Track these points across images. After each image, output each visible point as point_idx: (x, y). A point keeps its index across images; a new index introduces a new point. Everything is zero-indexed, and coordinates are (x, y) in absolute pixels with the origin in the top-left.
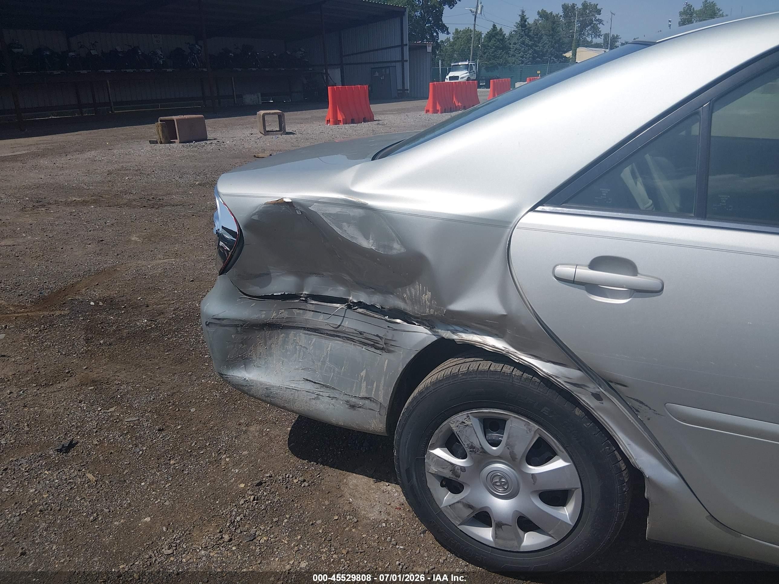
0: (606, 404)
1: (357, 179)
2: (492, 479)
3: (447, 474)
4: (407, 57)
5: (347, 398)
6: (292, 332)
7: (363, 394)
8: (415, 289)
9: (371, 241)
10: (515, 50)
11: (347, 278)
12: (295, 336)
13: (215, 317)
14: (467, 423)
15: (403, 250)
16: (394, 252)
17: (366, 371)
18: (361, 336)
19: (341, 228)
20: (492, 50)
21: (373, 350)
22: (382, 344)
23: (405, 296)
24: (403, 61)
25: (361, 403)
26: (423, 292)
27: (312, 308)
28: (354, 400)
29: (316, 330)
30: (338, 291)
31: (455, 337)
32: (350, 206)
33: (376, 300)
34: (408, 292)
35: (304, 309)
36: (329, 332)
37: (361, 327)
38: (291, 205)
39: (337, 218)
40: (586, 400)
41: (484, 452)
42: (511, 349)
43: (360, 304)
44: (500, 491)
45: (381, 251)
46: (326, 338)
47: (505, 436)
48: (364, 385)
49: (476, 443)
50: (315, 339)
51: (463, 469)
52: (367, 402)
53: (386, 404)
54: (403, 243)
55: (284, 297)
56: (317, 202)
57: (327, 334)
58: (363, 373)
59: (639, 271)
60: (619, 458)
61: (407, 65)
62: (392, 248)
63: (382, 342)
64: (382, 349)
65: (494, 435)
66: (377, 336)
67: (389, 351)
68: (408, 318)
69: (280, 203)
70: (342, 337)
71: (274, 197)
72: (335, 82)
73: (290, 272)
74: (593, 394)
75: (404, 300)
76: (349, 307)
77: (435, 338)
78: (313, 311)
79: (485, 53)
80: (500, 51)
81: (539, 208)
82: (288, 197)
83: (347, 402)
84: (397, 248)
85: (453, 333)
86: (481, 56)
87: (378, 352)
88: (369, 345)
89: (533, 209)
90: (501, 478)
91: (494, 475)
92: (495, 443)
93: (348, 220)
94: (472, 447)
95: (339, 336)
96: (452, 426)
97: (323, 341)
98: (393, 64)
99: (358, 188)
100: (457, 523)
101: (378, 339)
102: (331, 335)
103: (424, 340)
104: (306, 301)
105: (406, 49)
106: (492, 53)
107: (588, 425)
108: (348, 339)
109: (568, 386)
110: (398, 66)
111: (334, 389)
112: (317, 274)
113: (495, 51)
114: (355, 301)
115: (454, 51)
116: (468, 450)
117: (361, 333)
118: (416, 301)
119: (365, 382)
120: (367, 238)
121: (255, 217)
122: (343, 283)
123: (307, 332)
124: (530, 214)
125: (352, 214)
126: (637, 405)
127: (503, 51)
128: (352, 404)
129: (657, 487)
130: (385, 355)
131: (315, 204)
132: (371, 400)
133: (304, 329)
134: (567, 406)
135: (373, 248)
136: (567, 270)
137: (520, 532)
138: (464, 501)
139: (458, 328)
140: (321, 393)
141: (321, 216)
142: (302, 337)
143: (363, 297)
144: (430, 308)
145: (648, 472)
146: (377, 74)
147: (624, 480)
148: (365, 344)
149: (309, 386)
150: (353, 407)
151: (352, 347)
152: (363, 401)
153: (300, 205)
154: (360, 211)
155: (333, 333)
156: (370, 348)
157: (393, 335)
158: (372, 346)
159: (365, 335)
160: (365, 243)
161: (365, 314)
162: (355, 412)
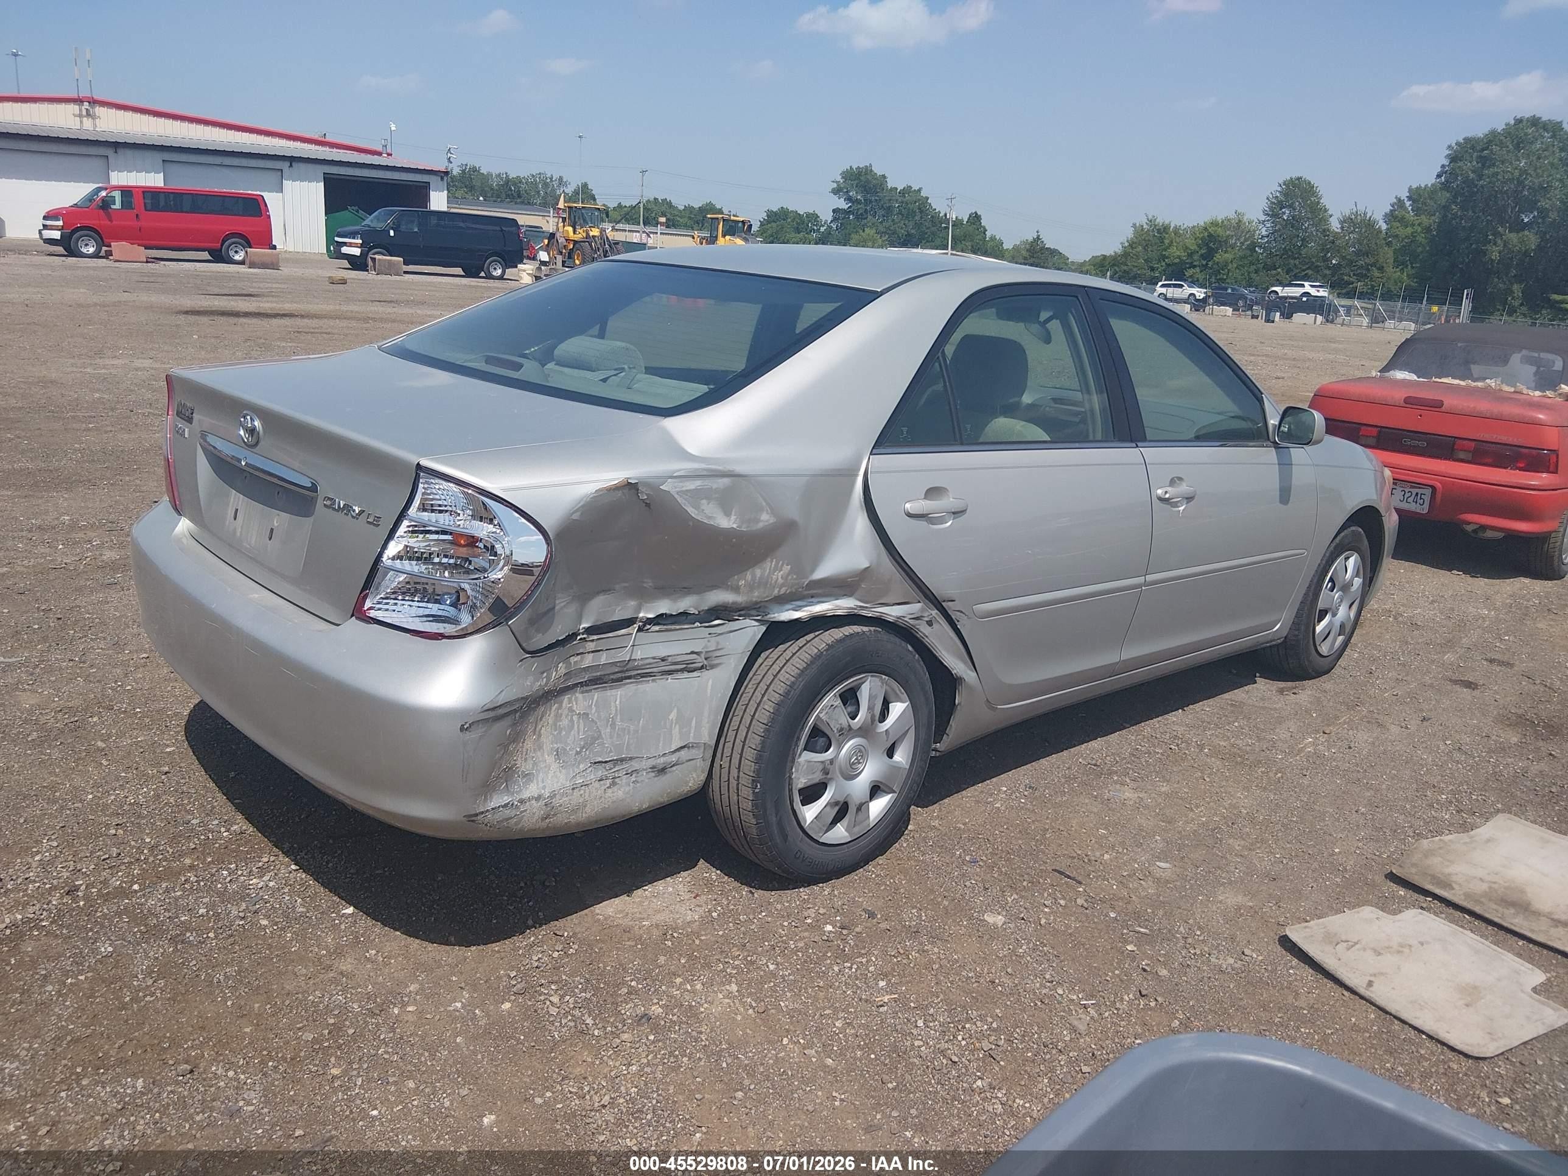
0: (935, 627)
2: (850, 759)
5: (651, 762)
6: (567, 697)
7: (676, 744)
8: (764, 568)
9: (733, 517)
11: (649, 585)
12: (570, 701)
13: (485, 708)
14: (835, 704)
15: (772, 520)
16: (761, 525)
17: (678, 710)
18: (663, 663)
19: (697, 507)
21: (686, 675)
22: (700, 660)
23: (741, 583)
25: (674, 758)
26: (777, 569)
27: (593, 647)
28: (662, 760)
29: (598, 681)
30: (629, 609)
31: (797, 614)
32: (715, 476)
33: (687, 604)
34: (749, 576)
35: (582, 653)
36: (615, 677)
37: (663, 651)
38: (632, 487)
39: (695, 495)
43: (660, 619)
44: (857, 769)
45: (744, 529)
46: (612, 688)
47: (864, 704)
48: (676, 729)
49: (845, 724)
50: (597, 694)
52: (683, 752)
53: (711, 741)
54: (774, 511)
55: (567, 641)
56: (671, 477)
57: (614, 681)
58: (673, 715)
62: (758, 521)
64: (702, 668)
65: (850, 708)
66: (692, 653)
67: (713, 667)
69: (620, 488)
70: (634, 677)
71: (614, 480)
73: (575, 597)
74: (927, 622)
75: (738, 590)
76: (641, 629)
77: (765, 629)
78: (593, 652)
82: (634, 475)
83: (653, 767)
84: (766, 518)
87: (695, 674)
88: (677, 671)
92: (853, 716)
93: (708, 495)
95: (629, 677)
96: (821, 715)
97: (609, 693)
100: (819, 836)
101: (695, 656)
102: (619, 680)
104: (584, 639)
108: (644, 675)
109: (911, 622)
111: (631, 759)
112: (606, 591)
114: (652, 616)
117: (663, 660)
118: (756, 584)
119: (677, 726)
120: (728, 514)
121: (576, 516)
123: (585, 688)
125: (715, 486)
128: (661, 767)
130: (706, 674)
131: (669, 480)
132: (689, 747)
133: (583, 684)
135: (735, 526)
138: (832, 801)
139: (799, 603)
140: (618, 774)
141: (676, 496)
142: (580, 700)
143: (664, 607)
144: (781, 586)
148: (670, 672)
149: (599, 771)
150: (662, 771)
151: (651, 684)
152: (677, 754)
153: (647, 484)
154: (726, 481)
155: (620, 675)
156: (680, 675)
157: (718, 643)
158: (682, 670)
159: (670, 659)
160: (725, 522)
161: (667, 630)
162: (668, 776)
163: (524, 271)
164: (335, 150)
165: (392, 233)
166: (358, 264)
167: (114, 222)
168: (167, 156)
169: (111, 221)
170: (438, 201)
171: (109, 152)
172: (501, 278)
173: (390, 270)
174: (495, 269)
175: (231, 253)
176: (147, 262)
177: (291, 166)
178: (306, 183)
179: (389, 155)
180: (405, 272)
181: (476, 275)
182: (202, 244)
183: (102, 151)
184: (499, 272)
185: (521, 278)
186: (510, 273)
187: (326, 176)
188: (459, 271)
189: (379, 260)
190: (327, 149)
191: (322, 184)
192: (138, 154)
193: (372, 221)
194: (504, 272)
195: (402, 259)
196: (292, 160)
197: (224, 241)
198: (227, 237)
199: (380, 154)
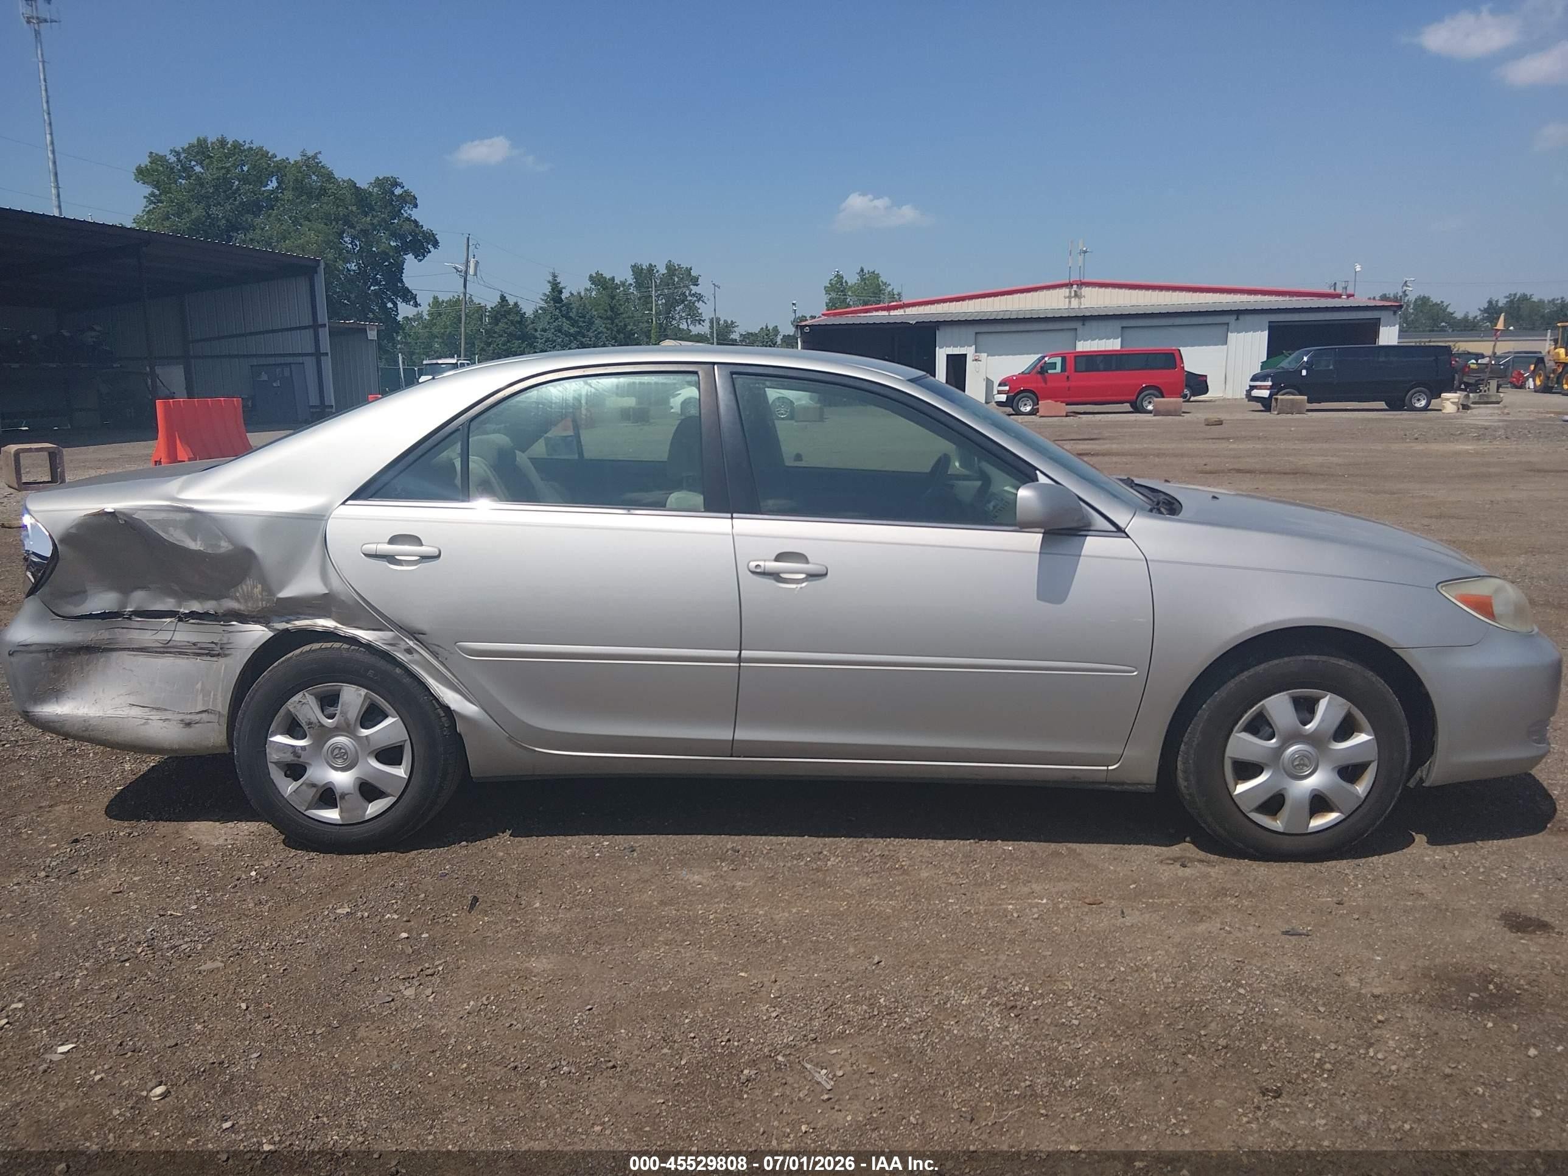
0: (416, 656)
1: (182, 489)
2: (332, 752)
3: (289, 758)
4: (325, 345)
5: (181, 717)
6: (115, 654)
7: (200, 708)
8: (247, 585)
9: (199, 542)
10: (546, 342)
11: (176, 588)
12: (118, 658)
13: (20, 644)
14: (304, 701)
15: (231, 547)
16: (222, 550)
17: (203, 683)
18: (194, 647)
19: (166, 533)
20: (503, 339)
21: (209, 658)
22: (217, 650)
23: (238, 595)
24: (318, 355)
25: (197, 717)
26: (255, 587)
27: (138, 625)
28: (189, 717)
29: (142, 650)
30: (169, 604)
31: (289, 626)
32: (177, 511)
33: (210, 606)
34: (240, 590)
35: (128, 628)
36: (158, 650)
37: (194, 638)
38: (113, 514)
39: (165, 524)
40: (401, 656)
41: (322, 726)
42: (339, 626)
43: (193, 615)
44: (339, 763)
45: (209, 551)
46: (154, 656)
47: (339, 708)
48: (200, 697)
49: (313, 720)
50: (142, 659)
51: (303, 748)
52: (204, 715)
53: (225, 712)
54: (230, 540)
55: (104, 616)
56: (141, 510)
57: (156, 652)
58: (199, 686)
59: (424, 543)
60: (437, 706)
61: (327, 363)
62: (219, 547)
63: (218, 648)
64: (219, 655)
65: (331, 710)
66: (212, 643)
67: (226, 655)
68: (243, 618)
69: (103, 514)
70: (173, 653)
71: (95, 509)
72: (172, 391)
73: (111, 588)
74: (405, 650)
75: (237, 600)
76: (180, 620)
77: (271, 634)
78: (138, 629)
79: (489, 344)
80: (517, 342)
81: (349, 502)
82: (109, 508)
83: (182, 720)
84: (225, 546)
85: (287, 623)
86: (483, 349)
87: (215, 659)
88: (203, 654)
89: (344, 503)
90: (341, 749)
91: (335, 747)
92: (331, 717)
93: (174, 524)
94: (310, 723)
95: (167, 652)
96: (290, 708)
97: (151, 659)
98: (300, 359)
99: (184, 496)
100: (302, 809)
101: (213, 645)
102: (160, 653)
103: (261, 637)
104: (129, 618)
105: (324, 333)
106: (503, 345)
107: (407, 680)
108: (180, 653)
109: (385, 647)
110: (310, 363)
111: (165, 710)
112: (143, 588)
113: (508, 341)
114: (187, 612)
115: (433, 336)
116: (306, 728)
117: (194, 644)
118: (248, 597)
119: (201, 695)
120: (195, 540)
121: (73, 531)
122: (172, 593)
123: (132, 652)
124: (343, 507)
125: (178, 519)
126: (436, 649)
127: (522, 343)
128: (188, 721)
129: (465, 718)
130: (222, 660)
131: (139, 512)
132: (208, 712)
133: (129, 649)
134: (389, 667)
135: (202, 549)
136: (371, 548)
137: (365, 803)
138: (307, 782)
139: (290, 616)
140: (151, 717)
141: (146, 522)
142: (126, 658)
143: (196, 606)
144: (262, 600)
145: (453, 706)
146: (264, 377)
147: (443, 725)
148: (199, 655)
149: (136, 712)
150: (188, 724)
151: (185, 661)
152: (200, 715)
153: (124, 514)
154: (187, 515)
155: (162, 650)
156: (205, 658)
157: (229, 639)
158: (207, 654)
159: (199, 645)
160: (194, 545)
161: (198, 624)
162: (192, 729)
163: (1448, 399)
164: (1295, 298)
165: (1304, 373)
166: (1266, 404)
167: (1049, 384)
168: (1125, 323)
169: (1046, 383)
170: (1389, 336)
171: (1077, 325)
172: (1425, 409)
173: (1293, 408)
174: (1419, 400)
175: (1145, 404)
176: (1067, 416)
177: (1237, 319)
178: (1242, 334)
179: (1349, 296)
180: (1308, 410)
181: (1400, 408)
182: (1109, 398)
183: (1072, 325)
184: (1423, 403)
185: (1444, 407)
186: (1434, 402)
187: (1272, 324)
188: (1382, 405)
189: (1282, 400)
190: (1287, 298)
191: (1266, 333)
192: (1102, 324)
193: (1289, 363)
194: (1428, 403)
195: (1306, 397)
196: (1238, 313)
197: (1139, 394)
198: (1143, 390)
199: (1339, 296)
